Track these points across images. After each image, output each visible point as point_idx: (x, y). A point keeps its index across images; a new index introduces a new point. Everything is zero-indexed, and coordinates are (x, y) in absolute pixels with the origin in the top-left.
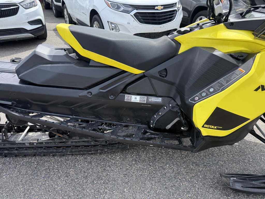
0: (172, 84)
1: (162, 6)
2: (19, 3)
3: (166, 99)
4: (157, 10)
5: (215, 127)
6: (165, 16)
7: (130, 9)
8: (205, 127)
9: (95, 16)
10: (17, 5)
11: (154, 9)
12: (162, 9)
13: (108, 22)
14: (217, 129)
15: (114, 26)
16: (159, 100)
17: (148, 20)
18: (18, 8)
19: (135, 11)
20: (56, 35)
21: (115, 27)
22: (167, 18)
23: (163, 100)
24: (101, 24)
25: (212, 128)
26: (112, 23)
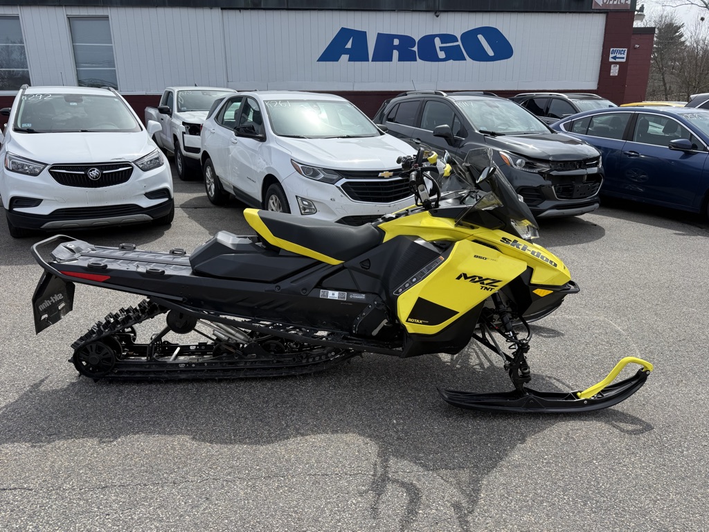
0: (376, 277)
1: (390, 171)
2: (134, 162)
3: (371, 295)
4: (383, 178)
5: (421, 322)
6: (396, 188)
7: (335, 177)
8: (409, 322)
9: (273, 186)
10: (130, 166)
11: (377, 177)
12: (390, 177)
13: (296, 196)
14: (423, 323)
15: (306, 203)
16: (363, 297)
17: (367, 194)
18: (132, 169)
19: (344, 180)
20: (189, 217)
21: (310, 205)
22: (401, 191)
23: (366, 297)
24: (284, 199)
25: (417, 323)
26: (303, 199)
